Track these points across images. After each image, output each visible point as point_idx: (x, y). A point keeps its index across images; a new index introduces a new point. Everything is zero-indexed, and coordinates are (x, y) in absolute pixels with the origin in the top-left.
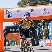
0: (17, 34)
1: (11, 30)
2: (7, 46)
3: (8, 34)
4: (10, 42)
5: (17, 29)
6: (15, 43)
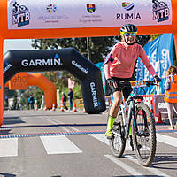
0: (42, 75)
1: (24, 63)
2: (12, 109)
3: (16, 76)
4: (19, 99)
5: (44, 61)
6: (36, 102)
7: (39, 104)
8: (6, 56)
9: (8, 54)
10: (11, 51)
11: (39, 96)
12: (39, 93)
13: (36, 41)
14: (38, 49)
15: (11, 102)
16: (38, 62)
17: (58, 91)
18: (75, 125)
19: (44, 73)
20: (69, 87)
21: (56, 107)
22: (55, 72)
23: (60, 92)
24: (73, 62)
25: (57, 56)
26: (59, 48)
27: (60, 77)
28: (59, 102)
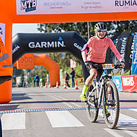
0: (47, 56)
1: (31, 45)
2: (19, 86)
3: (23, 56)
4: (26, 77)
5: (48, 43)
6: (41, 80)
7: (44, 82)
8: (15, 38)
9: (16, 37)
10: (19, 34)
11: (44, 75)
12: (44, 72)
13: (41, 25)
14: (43, 32)
15: (18, 80)
16: (44, 44)
17: (61, 70)
18: (77, 101)
19: (48, 54)
20: (71, 67)
21: (59, 85)
22: (58, 53)
23: (63, 71)
24: (75, 45)
25: (60, 39)
26: (63, 31)
27: (63, 58)
28: (62, 80)
